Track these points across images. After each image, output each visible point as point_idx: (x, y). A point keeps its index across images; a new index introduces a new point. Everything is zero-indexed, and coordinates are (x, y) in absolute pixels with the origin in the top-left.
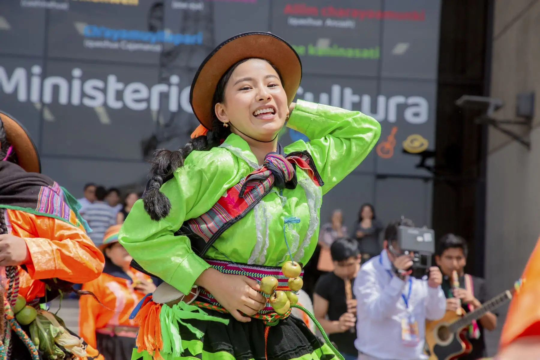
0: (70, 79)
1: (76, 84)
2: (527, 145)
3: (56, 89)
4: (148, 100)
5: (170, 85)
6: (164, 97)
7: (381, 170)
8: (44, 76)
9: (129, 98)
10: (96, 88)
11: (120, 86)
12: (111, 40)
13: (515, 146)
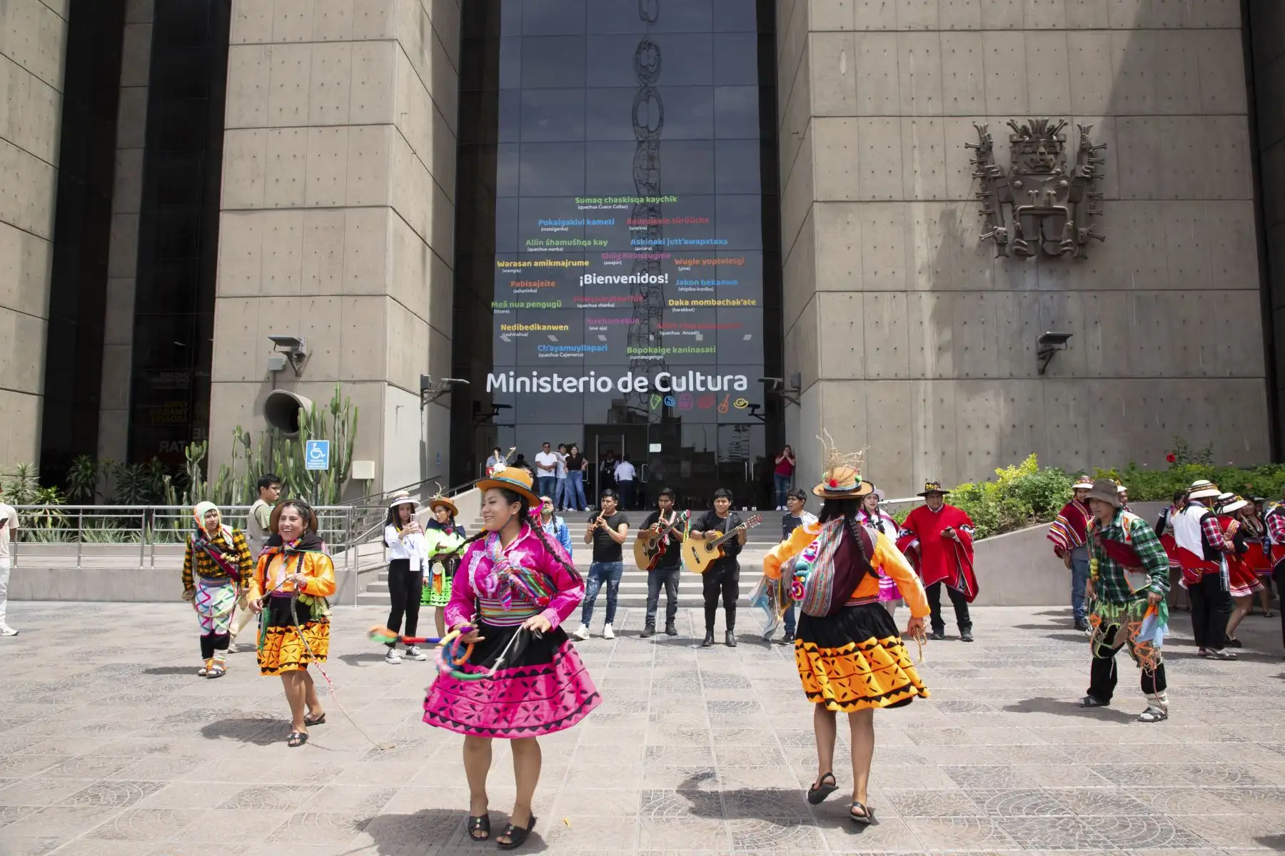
0: (531, 377)
1: (535, 380)
2: (799, 404)
3: (523, 383)
4: (577, 387)
5: (590, 376)
6: (586, 384)
7: (720, 421)
8: (516, 378)
9: (565, 385)
10: (545, 382)
11: (560, 379)
12: (553, 352)
13: (793, 405)
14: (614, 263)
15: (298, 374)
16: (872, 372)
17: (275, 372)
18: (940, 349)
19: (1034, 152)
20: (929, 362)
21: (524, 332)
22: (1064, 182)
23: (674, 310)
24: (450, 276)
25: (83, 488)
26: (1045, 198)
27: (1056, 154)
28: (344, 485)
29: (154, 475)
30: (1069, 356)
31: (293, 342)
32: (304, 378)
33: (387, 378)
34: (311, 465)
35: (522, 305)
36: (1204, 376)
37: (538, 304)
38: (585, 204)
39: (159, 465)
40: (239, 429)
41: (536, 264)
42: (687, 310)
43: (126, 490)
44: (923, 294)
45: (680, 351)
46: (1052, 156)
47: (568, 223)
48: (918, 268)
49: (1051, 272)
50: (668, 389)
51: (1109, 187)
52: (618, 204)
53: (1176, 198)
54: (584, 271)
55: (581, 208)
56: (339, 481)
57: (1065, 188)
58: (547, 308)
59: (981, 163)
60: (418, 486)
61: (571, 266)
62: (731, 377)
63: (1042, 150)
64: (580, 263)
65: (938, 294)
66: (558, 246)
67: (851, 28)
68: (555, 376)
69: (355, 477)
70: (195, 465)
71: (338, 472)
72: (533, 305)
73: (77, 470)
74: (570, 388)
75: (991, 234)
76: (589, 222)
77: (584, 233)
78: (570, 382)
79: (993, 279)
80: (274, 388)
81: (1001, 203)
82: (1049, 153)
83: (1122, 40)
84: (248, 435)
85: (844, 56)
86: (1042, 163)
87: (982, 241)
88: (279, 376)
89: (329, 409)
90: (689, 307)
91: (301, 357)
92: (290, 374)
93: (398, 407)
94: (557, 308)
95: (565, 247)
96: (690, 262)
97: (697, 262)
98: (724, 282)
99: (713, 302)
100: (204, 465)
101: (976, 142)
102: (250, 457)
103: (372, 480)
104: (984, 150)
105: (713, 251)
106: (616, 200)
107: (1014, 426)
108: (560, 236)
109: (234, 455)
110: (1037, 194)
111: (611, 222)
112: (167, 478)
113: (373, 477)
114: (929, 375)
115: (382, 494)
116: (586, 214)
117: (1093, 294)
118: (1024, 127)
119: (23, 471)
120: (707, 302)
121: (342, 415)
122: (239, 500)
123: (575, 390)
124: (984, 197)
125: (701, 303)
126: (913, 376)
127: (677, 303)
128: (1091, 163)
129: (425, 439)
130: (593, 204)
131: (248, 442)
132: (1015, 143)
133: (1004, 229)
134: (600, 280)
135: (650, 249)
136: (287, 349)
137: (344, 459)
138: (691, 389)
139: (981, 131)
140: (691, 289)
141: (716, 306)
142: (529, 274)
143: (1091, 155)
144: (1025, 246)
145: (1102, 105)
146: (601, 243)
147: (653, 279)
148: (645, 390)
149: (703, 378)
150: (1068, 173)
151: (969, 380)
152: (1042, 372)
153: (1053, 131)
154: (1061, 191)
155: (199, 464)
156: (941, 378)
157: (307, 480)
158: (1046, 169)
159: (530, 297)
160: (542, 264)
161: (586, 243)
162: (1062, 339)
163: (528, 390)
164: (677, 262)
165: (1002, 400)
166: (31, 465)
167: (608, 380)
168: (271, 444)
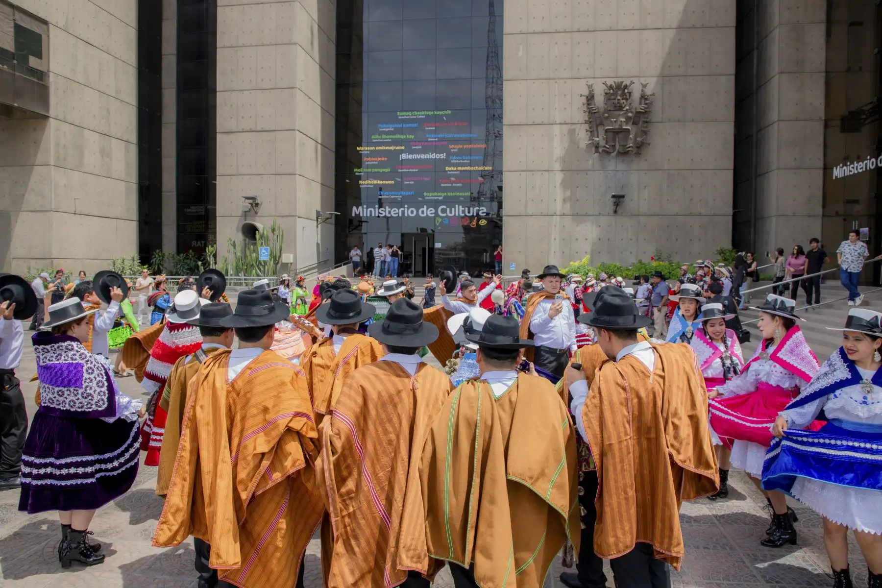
0: (375, 209)
1: (377, 210)
3: (371, 211)
4: (398, 213)
5: (405, 208)
6: (403, 212)
8: (367, 208)
9: (392, 213)
10: (382, 211)
11: (390, 209)
12: (386, 195)
14: (417, 147)
15: (256, 213)
16: (530, 212)
17: (245, 212)
18: (564, 200)
19: (615, 99)
20: (558, 207)
21: (371, 184)
22: (630, 114)
23: (449, 172)
24: (332, 156)
25: (158, 266)
26: (619, 123)
27: (627, 99)
28: (279, 266)
29: (191, 259)
30: (630, 204)
31: (253, 199)
32: (259, 214)
33: (297, 215)
34: (262, 258)
35: (370, 170)
36: (700, 215)
37: (378, 170)
38: (402, 116)
39: (193, 253)
40: (230, 239)
41: (377, 148)
42: (455, 172)
43: (179, 266)
44: (557, 173)
45: (452, 194)
46: (624, 101)
47: (393, 126)
48: (555, 158)
49: (623, 161)
50: (445, 215)
51: (657, 115)
52: (420, 115)
53: (693, 121)
54: (402, 152)
55: (400, 117)
56: (276, 264)
57: (630, 118)
58: (383, 172)
59: (588, 104)
60: (316, 265)
61: (395, 149)
62: (478, 208)
63: (619, 98)
64: (400, 148)
65: (564, 172)
66: (388, 138)
67: (526, 32)
68: (387, 207)
69: (284, 261)
70: (211, 256)
71: (275, 260)
72: (376, 170)
73: (155, 257)
74: (395, 214)
75: (591, 141)
76: (404, 126)
77: (401, 131)
78: (394, 211)
79: (593, 165)
80: (245, 220)
81: (597, 126)
82: (622, 99)
83: (671, 34)
84: (234, 242)
85: (521, 47)
86: (618, 105)
87: (588, 145)
88: (248, 213)
89: (270, 231)
90: (457, 171)
91: (257, 205)
92: (252, 212)
93: (304, 228)
94: (388, 172)
95: (392, 139)
96: (458, 147)
97: (461, 146)
98: (475, 157)
99: (469, 168)
100: (215, 256)
101: (586, 93)
102: (235, 253)
103: (291, 263)
104: (590, 98)
105: (469, 141)
106: (419, 113)
107: (600, 239)
108: (389, 133)
109: (228, 252)
110: (615, 121)
111: (416, 125)
112: (200, 263)
113: (292, 261)
114: (558, 213)
115: (296, 270)
116: (403, 121)
117: (644, 172)
118: (611, 85)
119: (133, 258)
120: (466, 168)
121: (277, 233)
122: (232, 272)
123: (397, 215)
124: (589, 122)
125: (463, 169)
126: (550, 214)
127: (450, 169)
128: (646, 104)
129: (319, 242)
130: (407, 116)
131: (234, 245)
132: (606, 94)
133: (598, 139)
134: (410, 157)
135: (436, 140)
136: (251, 201)
137: (278, 254)
138: (457, 214)
139: (590, 87)
140: (458, 161)
141: (471, 171)
142: (373, 154)
143: (646, 99)
144: (608, 148)
145: (657, 71)
146: (411, 136)
147: (438, 156)
148: (433, 215)
149: (463, 209)
150: (633, 110)
151: (578, 216)
152: (615, 212)
153: (626, 87)
154: (628, 119)
155: (213, 256)
156: (564, 215)
157: (261, 264)
158: (621, 108)
159: (374, 166)
160: (380, 148)
161: (403, 137)
162: (623, 197)
163: (373, 215)
164: (451, 147)
165: (594, 226)
166: (136, 255)
167: (413, 209)
168: (245, 246)
